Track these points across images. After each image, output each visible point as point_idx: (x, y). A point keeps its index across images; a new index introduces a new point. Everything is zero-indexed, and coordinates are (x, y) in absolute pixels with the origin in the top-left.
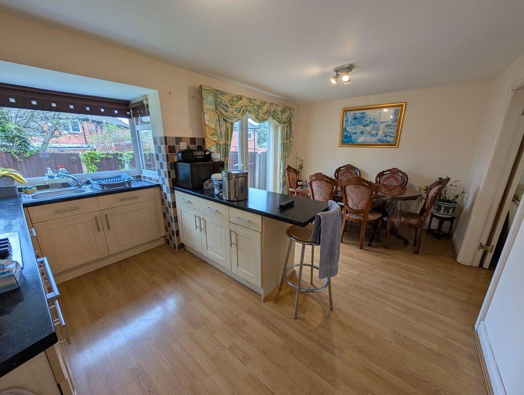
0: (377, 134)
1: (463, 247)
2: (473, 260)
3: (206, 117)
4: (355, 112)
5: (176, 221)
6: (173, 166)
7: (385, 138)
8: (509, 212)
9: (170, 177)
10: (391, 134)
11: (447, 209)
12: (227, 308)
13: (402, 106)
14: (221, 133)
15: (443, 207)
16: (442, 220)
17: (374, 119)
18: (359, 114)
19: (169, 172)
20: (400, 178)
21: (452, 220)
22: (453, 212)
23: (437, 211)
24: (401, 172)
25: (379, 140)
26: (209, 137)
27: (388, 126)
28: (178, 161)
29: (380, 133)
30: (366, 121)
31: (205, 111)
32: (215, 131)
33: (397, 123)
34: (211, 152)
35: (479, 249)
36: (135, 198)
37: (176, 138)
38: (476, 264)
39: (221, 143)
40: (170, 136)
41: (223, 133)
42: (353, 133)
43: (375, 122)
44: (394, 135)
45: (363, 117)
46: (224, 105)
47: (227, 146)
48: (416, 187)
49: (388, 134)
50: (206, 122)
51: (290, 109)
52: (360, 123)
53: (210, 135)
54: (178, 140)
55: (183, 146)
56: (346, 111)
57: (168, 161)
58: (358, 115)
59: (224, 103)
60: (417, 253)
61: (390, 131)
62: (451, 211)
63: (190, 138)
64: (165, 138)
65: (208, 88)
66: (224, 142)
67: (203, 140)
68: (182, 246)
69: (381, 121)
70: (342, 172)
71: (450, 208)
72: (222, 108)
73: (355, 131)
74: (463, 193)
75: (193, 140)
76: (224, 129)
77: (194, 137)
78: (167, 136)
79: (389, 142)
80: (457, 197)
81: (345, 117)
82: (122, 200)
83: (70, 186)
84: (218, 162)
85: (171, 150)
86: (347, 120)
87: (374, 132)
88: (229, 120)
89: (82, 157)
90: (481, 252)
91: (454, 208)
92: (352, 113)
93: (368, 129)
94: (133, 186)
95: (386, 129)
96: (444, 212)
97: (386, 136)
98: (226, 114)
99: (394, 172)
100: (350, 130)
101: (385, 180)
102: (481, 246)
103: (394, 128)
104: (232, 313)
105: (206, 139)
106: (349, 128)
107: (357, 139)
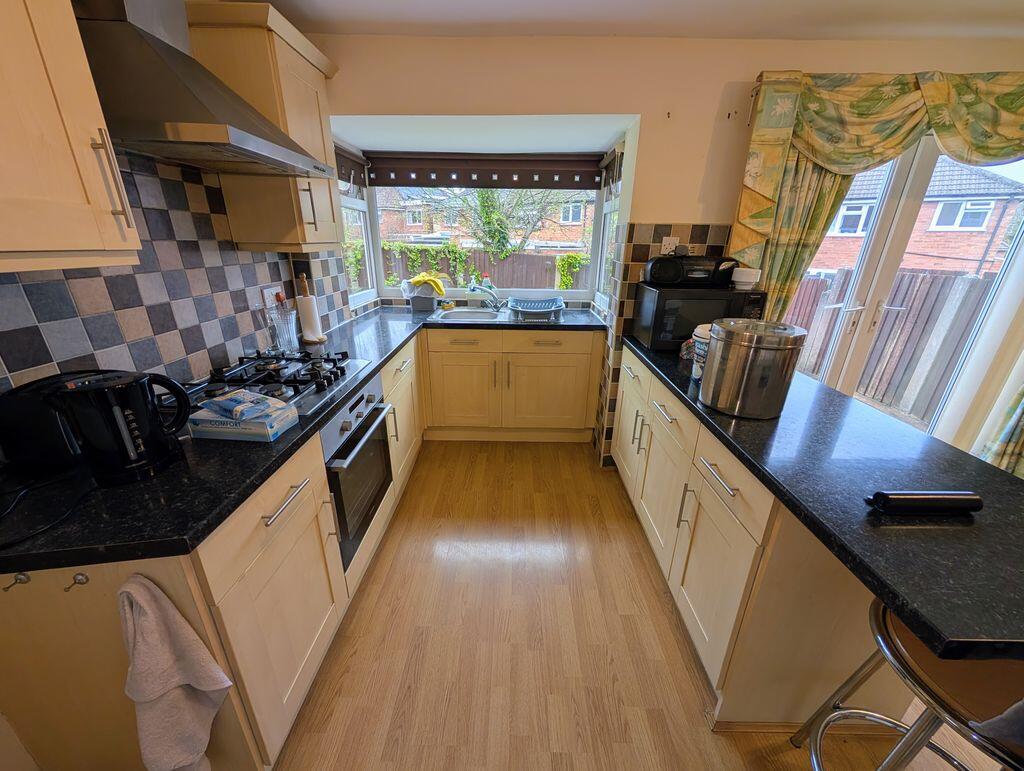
3: (753, 166)
5: (612, 408)
6: (633, 292)
9: (621, 314)
12: (612, 660)
14: (791, 210)
19: (622, 304)
26: (747, 221)
28: (645, 282)
31: (753, 147)
32: (769, 204)
34: (737, 264)
36: (558, 343)
37: (657, 227)
39: (784, 239)
40: (643, 222)
41: (800, 211)
46: (828, 119)
47: (803, 249)
50: (748, 181)
53: (752, 217)
54: (661, 231)
55: (669, 245)
57: (625, 279)
59: (831, 112)
63: (694, 226)
64: (632, 227)
65: (783, 77)
66: (798, 237)
67: (726, 231)
68: (610, 462)
72: (821, 130)
75: (700, 232)
76: (805, 197)
77: (707, 223)
78: (636, 222)
82: (537, 343)
83: (487, 306)
84: (746, 294)
85: (638, 253)
88: (834, 168)
89: (558, 263)
94: (562, 321)
98: (828, 147)
104: (615, 679)
105: (737, 228)
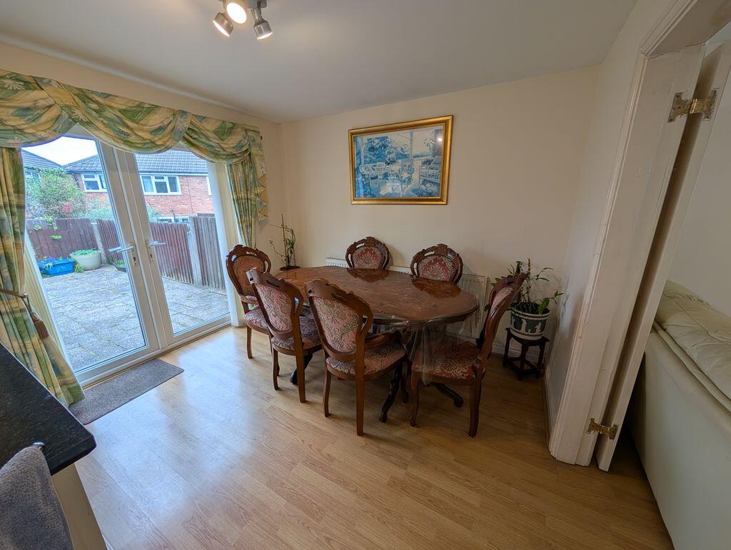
0: (410, 179)
1: (559, 425)
2: (578, 454)
4: (370, 137)
7: (423, 187)
8: (644, 353)
10: (432, 179)
11: (531, 325)
13: (446, 122)
15: (524, 321)
16: (526, 344)
17: (402, 149)
18: (376, 141)
20: (449, 265)
21: (542, 343)
22: (542, 329)
23: (515, 327)
24: (451, 251)
25: (414, 191)
27: (428, 162)
29: (415, 176)
30: (389, 153)
33: (441, 157)
35: (589, 431)
38: (585, 460)
42: (372, 179)
43: (406, 156)
44: (438, 181)
45: (385, 146)
48: (481, 279)
49: (428, 179)
51: (246, 130)
52: (380, 157)
56: (354, 135)
58: (377, 143)
60: (473, 433)
61: (431, 172)
62: (538, 327)
69: (415, 152)
70: (358, 252)
71: (537, 323)
73: (374, 173)
74: (556, 294)
79: (430, 194)
80: (547, 301)
81: (354, 146)
86: (359, 153)
87: (405, 175)
90: (593, 437)
91: (544, 323)
92: (365, 138)
93: (395, 168)
95: (425, 170)
96: (527, 331)
97: (425, 182)
99: (442, 251)
100: (366, 172)
101: (426, 268)
102: (593, 426)
103: (437, 166)
106: (363, 168)
107: (379, 189)
